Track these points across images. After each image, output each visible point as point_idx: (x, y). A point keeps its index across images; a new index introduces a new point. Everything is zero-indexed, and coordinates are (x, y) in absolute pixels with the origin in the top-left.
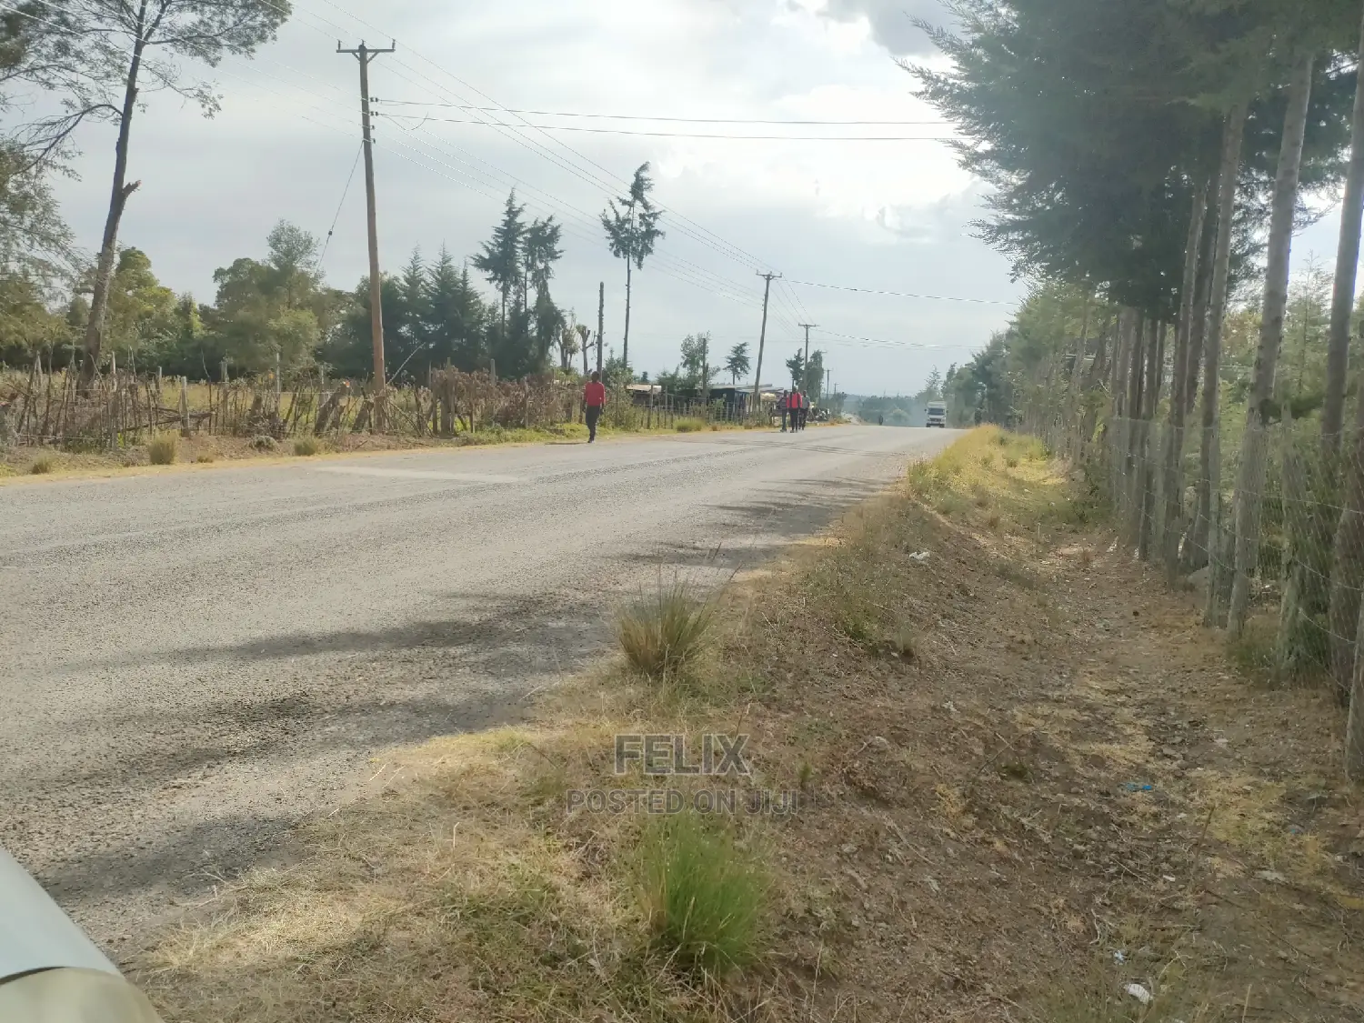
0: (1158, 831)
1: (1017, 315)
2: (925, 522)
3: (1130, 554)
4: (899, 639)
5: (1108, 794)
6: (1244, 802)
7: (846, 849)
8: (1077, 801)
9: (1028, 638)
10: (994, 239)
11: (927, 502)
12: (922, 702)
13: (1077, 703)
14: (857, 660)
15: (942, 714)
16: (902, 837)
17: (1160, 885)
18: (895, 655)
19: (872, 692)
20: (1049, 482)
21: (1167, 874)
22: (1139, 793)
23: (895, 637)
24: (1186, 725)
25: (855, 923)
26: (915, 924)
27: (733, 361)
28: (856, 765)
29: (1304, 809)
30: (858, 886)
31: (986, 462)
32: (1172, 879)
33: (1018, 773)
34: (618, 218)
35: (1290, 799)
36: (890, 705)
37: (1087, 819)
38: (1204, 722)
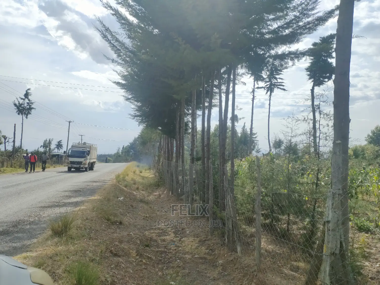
0: (176, 252)
1: (140, 133)
2: (121, 190)
3: (169, 193)
4: (118, 220)
5: (166, 247)
6: (192, 243)
7: (112, 266)
8: (160, 249)
9: (148, 215)
10: (134, 119)
11: (121, 185)
12: (125, 234)
13: (159, 229)
14: (109, 226)
15: (130, 236)
16: (124, 262)
17: (176, 263)
18: (118, 223)
19: (113, 233)
20: (151, 176)
21: (178, 260)
22: (172, 246)
23: (117, 219)
24: (181, 230)
25: (116, 281)
26: (128, 279)
27: (57, 145)
28: (112, 249)
29: (202, 242)
30: (116, 274)
31: (134, 172)
32: (179, 261)
33: (147, 246)
34: (19, 103)
35: (200, 241)
36: (118, 235)
37: (162, 252)
38: (185, 229)
